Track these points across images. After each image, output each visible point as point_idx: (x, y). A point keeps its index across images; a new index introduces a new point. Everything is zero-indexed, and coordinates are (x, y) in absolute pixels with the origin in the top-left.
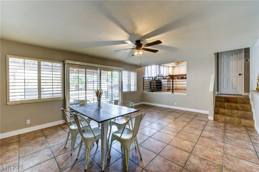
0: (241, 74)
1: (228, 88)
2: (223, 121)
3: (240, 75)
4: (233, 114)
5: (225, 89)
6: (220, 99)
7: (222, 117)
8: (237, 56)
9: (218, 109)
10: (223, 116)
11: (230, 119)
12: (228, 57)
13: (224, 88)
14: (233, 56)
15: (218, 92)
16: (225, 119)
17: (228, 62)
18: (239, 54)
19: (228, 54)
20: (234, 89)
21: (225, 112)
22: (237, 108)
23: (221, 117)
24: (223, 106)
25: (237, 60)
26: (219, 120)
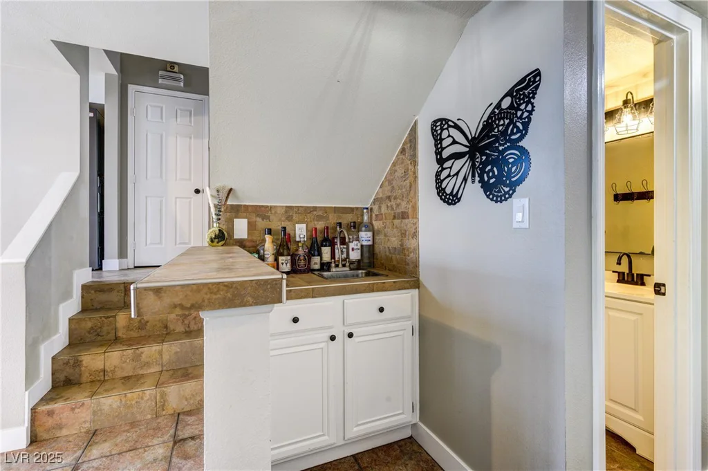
0: (201, 190)
1: (161, 243)
2: (87, 425)
3: (197, 191)
4: (142, 368)
5: (151, 244)
6: (103, 297)
7: (83, 404)
8: (190, 122)
9: (72, 362)
10: (88, 401)
11: (118, 403)
12: (162, 118)
13: (149, 242)
14: (178, 120)
15: (124, 260)
16: (95, 413)
17: (162, 136)
18: (194, 116)
19: (162, 108)
20: (180, 243)
21: (107, 368)
22: (166, 327)
23: (73, 409)
24: (108, 333)
25: (190, 138)
26: (64, 432)
